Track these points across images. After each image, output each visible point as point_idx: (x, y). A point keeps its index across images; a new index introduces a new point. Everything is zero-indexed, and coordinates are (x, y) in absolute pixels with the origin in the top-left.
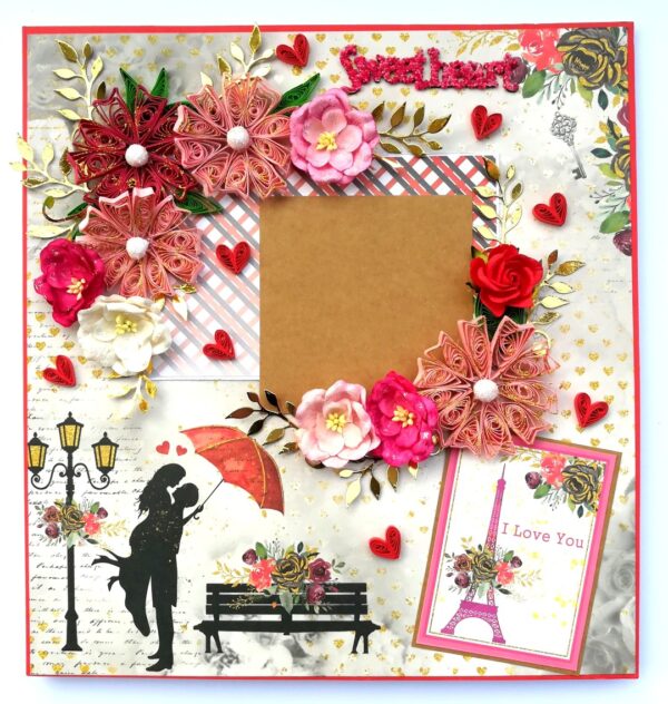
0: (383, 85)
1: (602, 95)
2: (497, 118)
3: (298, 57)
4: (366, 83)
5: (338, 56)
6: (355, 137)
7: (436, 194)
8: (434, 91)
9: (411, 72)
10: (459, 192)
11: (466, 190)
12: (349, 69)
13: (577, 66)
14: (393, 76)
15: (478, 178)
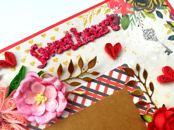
0: (57, 56)
1: (158, 13)
2: (118, 45)
3: (10, 63)
4: (48, 59)
5: (30, 53)
6: (52, 91)
7: (108, 95)
8: (82, 48)
9: (67, 44)
10: (119, 89)
11: (121, 86)
12: (37, 56)
13: (139, 6)
14: (59, 50)
15: (124, 78)
